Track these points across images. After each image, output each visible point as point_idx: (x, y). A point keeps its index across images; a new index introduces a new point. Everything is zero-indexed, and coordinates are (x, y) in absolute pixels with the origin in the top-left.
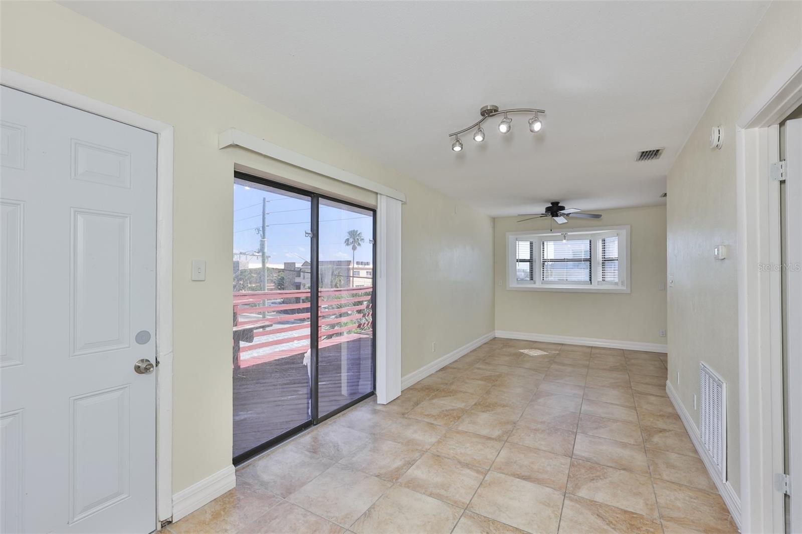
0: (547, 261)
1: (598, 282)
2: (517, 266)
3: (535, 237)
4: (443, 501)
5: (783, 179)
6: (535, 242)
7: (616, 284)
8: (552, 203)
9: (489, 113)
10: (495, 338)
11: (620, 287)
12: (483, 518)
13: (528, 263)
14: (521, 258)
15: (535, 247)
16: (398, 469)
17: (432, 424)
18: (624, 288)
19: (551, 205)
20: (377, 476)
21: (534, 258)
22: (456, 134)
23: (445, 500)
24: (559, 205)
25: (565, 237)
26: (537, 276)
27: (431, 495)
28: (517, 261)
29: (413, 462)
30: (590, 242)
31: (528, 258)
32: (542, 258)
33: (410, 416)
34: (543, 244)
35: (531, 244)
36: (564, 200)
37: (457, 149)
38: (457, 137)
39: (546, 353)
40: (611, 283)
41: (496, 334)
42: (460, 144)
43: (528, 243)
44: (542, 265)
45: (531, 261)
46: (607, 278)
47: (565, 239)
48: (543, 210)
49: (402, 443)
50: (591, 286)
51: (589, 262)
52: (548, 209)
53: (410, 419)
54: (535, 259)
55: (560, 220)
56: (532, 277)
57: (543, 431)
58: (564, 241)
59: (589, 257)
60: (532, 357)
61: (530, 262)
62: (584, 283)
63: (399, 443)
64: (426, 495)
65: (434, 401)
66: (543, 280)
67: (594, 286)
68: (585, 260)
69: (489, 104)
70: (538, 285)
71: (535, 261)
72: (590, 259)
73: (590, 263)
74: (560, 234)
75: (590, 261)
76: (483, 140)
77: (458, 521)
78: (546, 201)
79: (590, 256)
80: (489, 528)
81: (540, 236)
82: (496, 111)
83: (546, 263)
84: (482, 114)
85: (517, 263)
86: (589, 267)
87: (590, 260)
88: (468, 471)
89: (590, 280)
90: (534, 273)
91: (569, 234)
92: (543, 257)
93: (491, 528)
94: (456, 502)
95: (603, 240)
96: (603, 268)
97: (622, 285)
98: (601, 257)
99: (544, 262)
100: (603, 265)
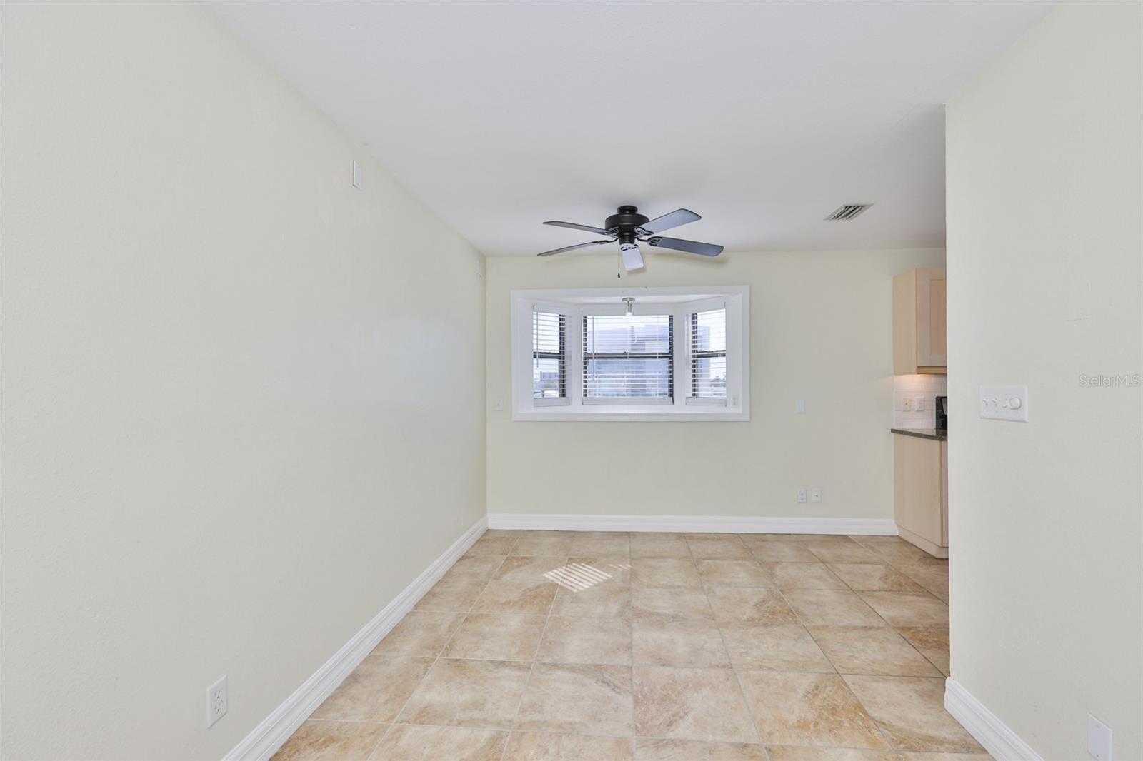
0: (593, 356)
1: (686, 399)
2: (535, 366)
3: (570, 305)
6: (570, 317)
7: (723, 403)
8: (620, 209)
10: (488, 531)
11: (730, 410)
13: (556, 362)
14: (543, 349)
15: (570, 327)
18: (739, 411)
19: (618, 213)
21: (567, 349)
25: (630, 305)
26: (573, 389)
28: (535, 357)
30: (671, 319)
31: (556, 349)
32: (583, 352)
34: (585, 321)
35: (562, 319)
40: (708, 401)
41: (490, 522)
44: (583, 365)
45: (560, 356)
46: (702, 390)
47: (630, 311)
50: (673, 407)
51: (668, 360)
52: (611, 222)
54: (570, 352)
56: (563, 391)
58: (629, 314)
59: (667, 351)
61: (559, 358)
62: (661, 401)
66: (585, 395)
67: (679, 408)
68: (662, 356)
70: (575, 406)
71: (570, 357)
72: (671, 353)
73: (671, 362)
74: (620, 299)
75: (670, 358)
79: (671, 348)
81: (580, 304)
83: (590, 361)
85: (535, 360)
86: (667, 370)
87: (669, 356)
89: (671, 396)
90: (567, 382)
91: (639, 299)
92: (585, 349)
95: (694, 317)
96: (694, 371)
97: (734, 404)
98: (691, 349)
99: (585, 358)
100: (694, 366)
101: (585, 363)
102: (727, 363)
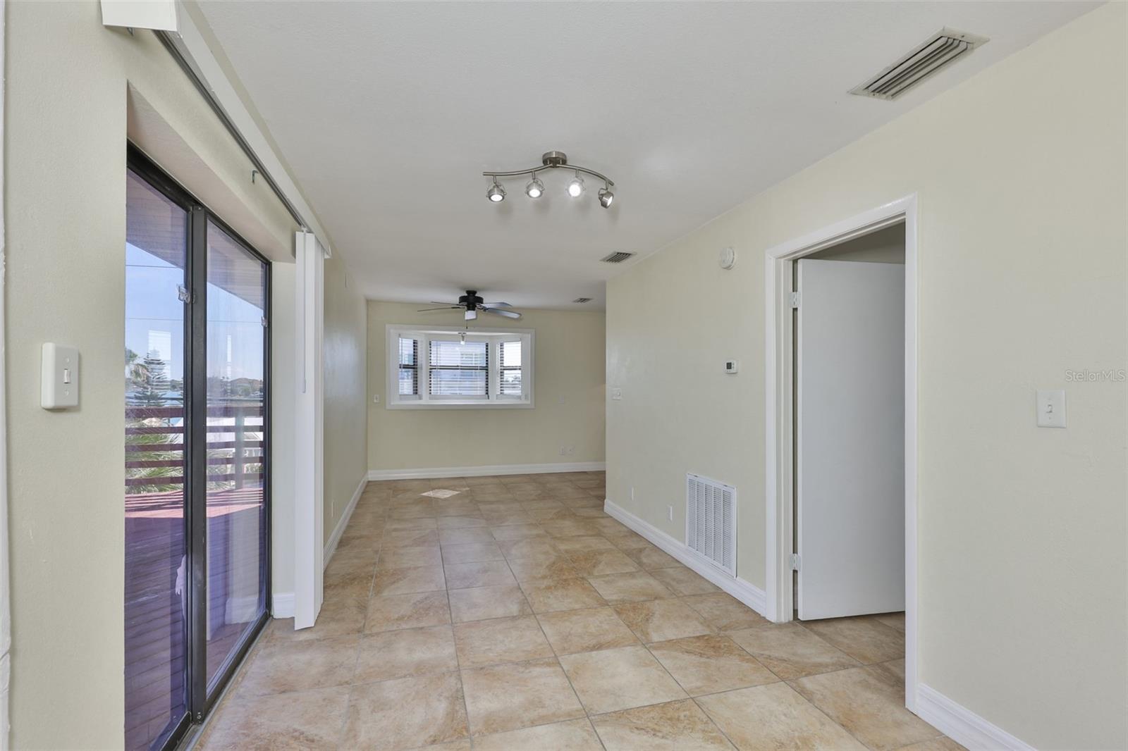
0: (435, 367)
1: (497, 395)
2: (400, 374)
3: (421, 335)
4: (555, 723)
5: (795, 307)
6: (420, 341)
7: (519, 397)
8: (468, 292)
9: (554, 162)
10: (369, 482)
11: (523, 402)
12: (614, 715)
13: (411, 370)
14: (402, 363)
15: (422, 348)
16: (451, 715)
17: (422, 628)
18: (529, 402)
19: (466, 295)
20: (434, 742)
21: (419, 363)
22: (494, 175)
23: (556, 720)
24: (476, 295)
25: (463, 337)
26: (423, 389)
27: (533, 723)
28: (399, 367)
29: (460, 693)
30: (487, 346)
31: (411, 363)
32: (429, 365)
33: (375, 630)
34: (431, 345)
35: (415, 343)
36: (483, 289)
37: (497, 198)
38: (496, 179)
39: (457, 493)
40: (512, 397)
41: (369, 476)
42: (502, 191)
43: (411, 342)
44: (429, 373)
46: (507, 391)
47: (463, 340)
48: (455, 299)
49: (411, 675)
50: (488, 400)
51: (485, 371)
52: (462, 299)
53: (378, 634)
54: (421, 365)
55: (470, 315)
56: (416, 390)
57: (555, 587)
58: (462, 343)
59: (485, 365)
60: (446, 499)
61: (414, 368)
62: (480, 397)
63: (405, 677)
64: (528, 727)
65: (386, 594)
66: (431, 393)
67: (494, 401)
68: (482, 368)
69: (554, 150)
70: (425, 401)
71: (421, 368)
72: (487, 367)
73: (487, 373)
74: (457, 333)
75: (487, 370)
76: (540, 196)
77: (598, 736)
78: (462, 288)
79: (487, 364)
80: (632, 722)
81: (430, 334)
82: (564, 162)
83: (433, 370)
84: (545, 162)
85: (399, 370)
86: (485, 377)
87: (486, 369)
88: (536, 671)
89: (487, 393)
90: (418, 385)
91: (468, 333)
92: (430, 363)
93: (635, 721)
94: (569, 715)
95: (502, 345)
96: (502, 378)
97: (525, 398)
98: (500, 365)
99: (431, 369)
100: (501, 375)
101: (430, 372)
102: (522, 374)
